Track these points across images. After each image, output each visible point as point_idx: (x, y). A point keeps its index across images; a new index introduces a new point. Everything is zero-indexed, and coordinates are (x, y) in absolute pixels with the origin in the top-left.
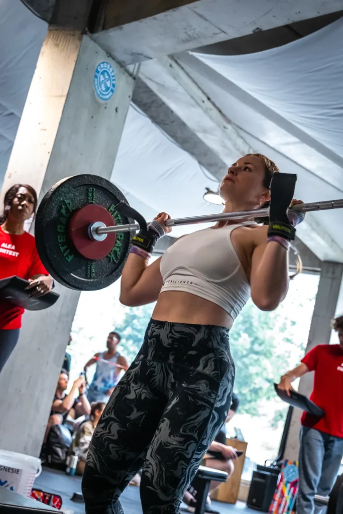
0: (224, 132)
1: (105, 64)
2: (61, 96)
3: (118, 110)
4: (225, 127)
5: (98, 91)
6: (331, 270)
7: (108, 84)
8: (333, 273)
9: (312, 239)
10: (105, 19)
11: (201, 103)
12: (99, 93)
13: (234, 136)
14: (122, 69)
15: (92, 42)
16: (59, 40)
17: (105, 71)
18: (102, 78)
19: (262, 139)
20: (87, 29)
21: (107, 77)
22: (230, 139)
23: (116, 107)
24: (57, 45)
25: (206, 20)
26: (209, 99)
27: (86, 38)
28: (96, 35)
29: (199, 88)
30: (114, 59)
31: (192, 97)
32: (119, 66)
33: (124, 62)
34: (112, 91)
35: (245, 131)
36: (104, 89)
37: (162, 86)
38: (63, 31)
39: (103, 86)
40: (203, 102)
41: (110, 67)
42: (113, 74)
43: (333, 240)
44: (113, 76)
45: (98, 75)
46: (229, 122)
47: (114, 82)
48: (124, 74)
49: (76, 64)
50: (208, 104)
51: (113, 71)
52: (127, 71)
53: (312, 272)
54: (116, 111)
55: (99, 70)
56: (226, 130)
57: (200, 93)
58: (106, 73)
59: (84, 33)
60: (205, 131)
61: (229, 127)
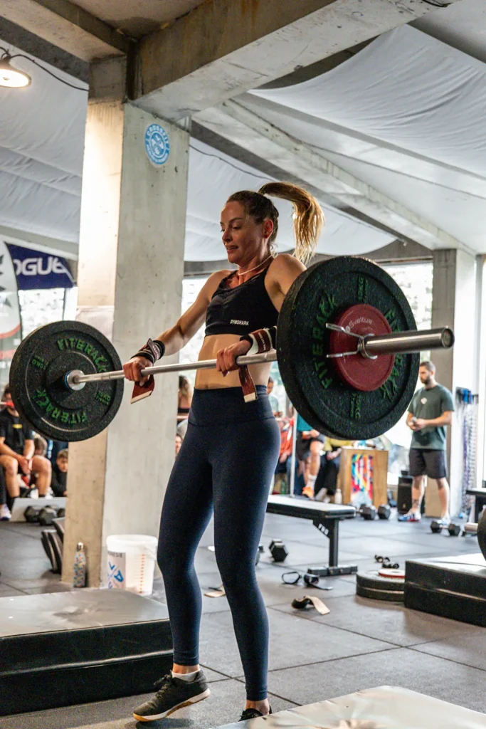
0: (296, 154)
1: (154, 126)
2: (116, 174)
3: (178, 169)
4: (296, 149)
5: (152, 156)
6: (443, 258)
7: (162, 146)
8: (446, 261)
9: (416, 233)
10: (143, 84)
11: (265, 132)
12: (154, 159)
13: (308, 155)
14: (173, 126)
15: (136, 108)
16: (101, 114)
17: (155, 134)
18: (154, 142)
19: (338, 152)
20: (126, 97)
21: (159, 139)
22: (305, 160)
23: (174, 167)
24: (100, 120)
25: (243, 68)
26: (272, 125)
27: (128, 107)
28: (137, 101)
29: (259, 117)
30: (162, 118)
31: (254, 129)
32: (168, 124)
33: (173, 119)
34: (167, 151)
35: (319, 148)
36: (158, 153)
37: (221, 125)
38: (103, 104)
39: (156, 149)
40: (267, 130)
41: (160, 127)
42: (164, 134)
43: (439, 229)
44: (164, 137)
45: (149, 140)
46: (299, 142)
47: (167, 142)
48: (175, 130)
49: (123, 137)
50: (273, 131)
51: (164, 131)
52: (179, 126)
53: (425, 261)
54: (176, 171)
55: (149, 135)
56: (298, 152)
57: (262, 123)
58: (157, 136)
59: (124, 102)
60: (276, 157)
61: (300, 147)
